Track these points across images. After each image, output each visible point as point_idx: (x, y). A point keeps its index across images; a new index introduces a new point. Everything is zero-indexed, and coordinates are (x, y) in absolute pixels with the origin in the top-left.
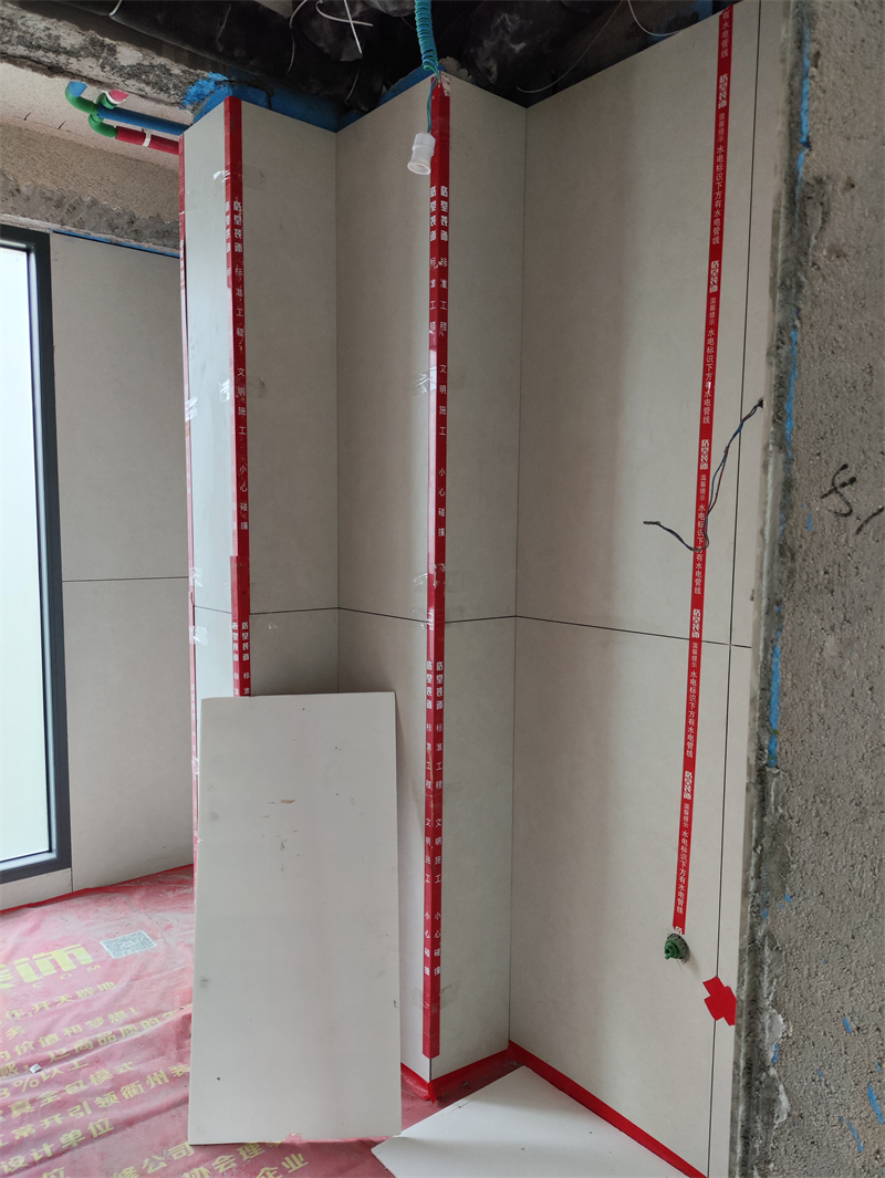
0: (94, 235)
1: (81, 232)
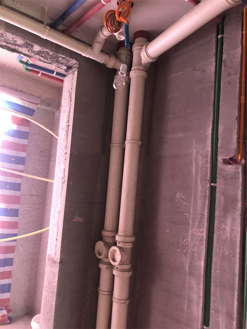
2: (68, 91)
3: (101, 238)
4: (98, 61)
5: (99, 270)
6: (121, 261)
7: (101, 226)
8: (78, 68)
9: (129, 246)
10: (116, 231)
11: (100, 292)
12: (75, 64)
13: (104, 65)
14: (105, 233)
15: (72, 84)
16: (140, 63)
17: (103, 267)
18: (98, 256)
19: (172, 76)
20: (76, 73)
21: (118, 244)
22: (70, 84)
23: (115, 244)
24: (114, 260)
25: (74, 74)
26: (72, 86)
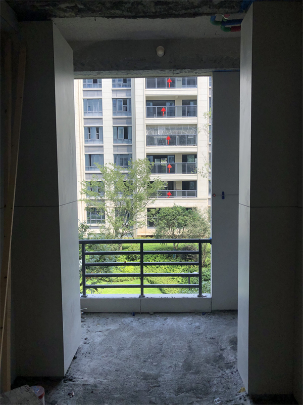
0: (227, 69)
1: (223, 69)
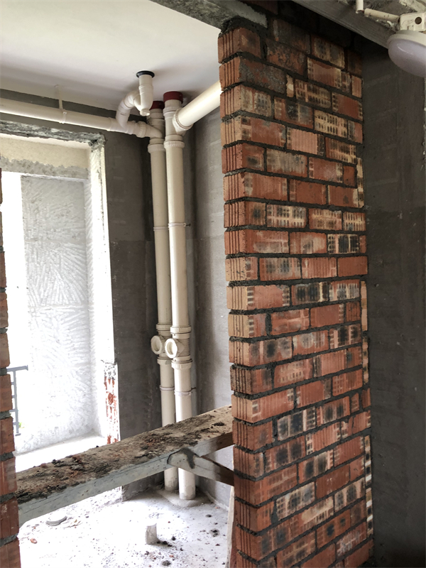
2: (96, 170)
3: (156, 333)
4: (126, 133)
5: (159, 366)
6: (178, 353)
7: (156, 321)
8: (105, 143)
9: (186, 336)
10: (171, 324)
11: (162, 389)
12: (100, 138)
13: (134, 136)
14: (159, 327)
15: (100, 162)
16: (174, 132)
17: (161, 362)
18: (156, 352)
19: (212, 144)
20: (103, 149)
21: (174, 337)
22: (98, 163)
23: (171, 337)
24: (172, 353)
25: (100, 150)
26: (100, 164)
